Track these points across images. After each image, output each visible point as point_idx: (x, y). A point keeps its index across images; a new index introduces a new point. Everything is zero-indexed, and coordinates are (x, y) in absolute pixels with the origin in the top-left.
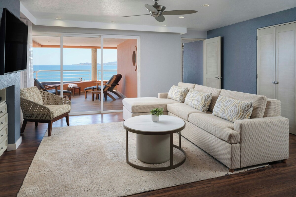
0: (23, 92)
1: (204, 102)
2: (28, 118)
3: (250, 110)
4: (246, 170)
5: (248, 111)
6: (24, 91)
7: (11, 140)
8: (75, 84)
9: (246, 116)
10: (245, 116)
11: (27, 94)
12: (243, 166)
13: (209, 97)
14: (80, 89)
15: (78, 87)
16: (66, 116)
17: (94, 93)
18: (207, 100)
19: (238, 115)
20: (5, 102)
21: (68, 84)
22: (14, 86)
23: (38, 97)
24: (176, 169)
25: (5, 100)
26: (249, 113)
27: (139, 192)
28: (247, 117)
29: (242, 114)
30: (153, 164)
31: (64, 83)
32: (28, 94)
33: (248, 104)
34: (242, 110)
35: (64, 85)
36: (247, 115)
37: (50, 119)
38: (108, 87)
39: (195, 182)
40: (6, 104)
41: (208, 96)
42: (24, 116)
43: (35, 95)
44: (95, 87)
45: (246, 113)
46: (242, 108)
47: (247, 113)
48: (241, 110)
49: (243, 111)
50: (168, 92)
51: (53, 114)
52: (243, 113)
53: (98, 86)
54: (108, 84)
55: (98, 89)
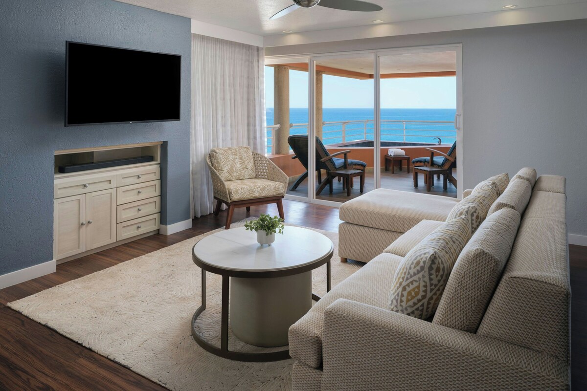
0: (216, 152)
7: (164, 217)
8: (402, 149)
14: (408, 159)
15: (406, 155)
16: (277, 201)
20: (159, 164)
21: (388, 149)
22: (167, 142)
23: (242, 162)
25: (157, 161)
31: (383, 144)
32: (222, 157)
35: (381, 149)
37: (227, 201)
40: (160, 166)
43: (238, 161)
44: (428, 158)
51: (230, 193)
53: (432, 158)
54: (449, 156)
55: (433, 164)
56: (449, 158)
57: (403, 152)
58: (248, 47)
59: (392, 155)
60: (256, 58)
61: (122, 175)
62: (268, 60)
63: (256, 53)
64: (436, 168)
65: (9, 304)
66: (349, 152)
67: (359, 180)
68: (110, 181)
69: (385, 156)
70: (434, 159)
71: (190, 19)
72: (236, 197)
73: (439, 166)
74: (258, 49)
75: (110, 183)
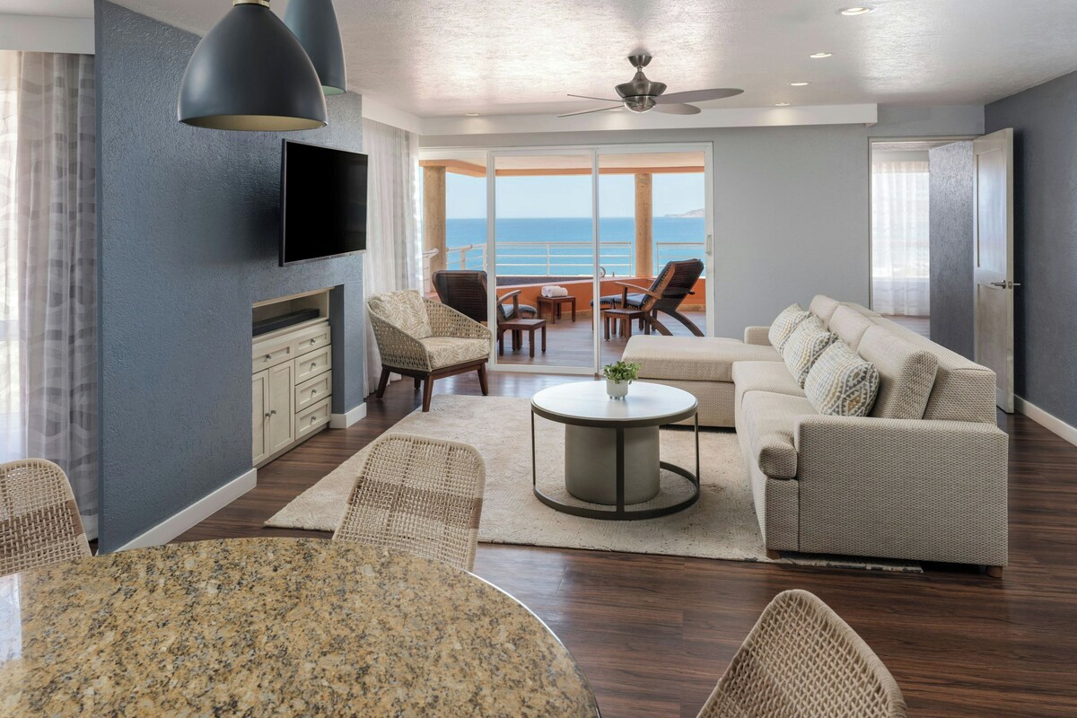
0: (380, 300)
1: (807, 358)
2: (392, 365)
3: (861, 388)
4: (824, 563)
5: (854, 389)
6: (382, 298)
7: (337, 402)
8: (562, 286)
9: (848, 401)
10: (843, 402)
11: (389, 305)
12: (807, 547)
13: (824, 344)
14: (573, 301)
15: (569, 295)
16: (479, 367)
17: (609, 315)
18: (817, 352)
19: (828, 399)
20: (327, 320)
21: (541, 287)
22: (343, 285)
23: (416, 314)
24: (632, 522)
25: (325, 317)
26: (859, 396)
27: (501, 542)
28: (849, 404)
29: (838, 394)
30: (590, 502)
33: (860, 368)
34: (840, 384)
36: (851, 401)
37: (425, 370)
38: (654, 301)
39: (646, 554)
40: (329, 325)
41: (821, 342)
42: (382, 359)
43: (409, 311)
44: (619, 296)
45: (848, 393)
46: (840, 378)
47: (853, 393)
48: (837, 384)
49: (842, 387)
50: (770, 326)
51: (431, 357)
52: (841, 392)
53: (625, 296)
54: (653, 291)
55: (626, 304)
56: (651, 294)
57: (564, 292)
58: (395, 132)
59: (550, 295)
60: (404, 151)
61: (298, 338)
62: (421, 155)
63: (404, 143)
64: (630, 309)
65: (267, 523)
66: (520, 292)
67: (541, 333)
68: (288, 348)
69: (538, 298)
70: (628, 298)
71: (361, 96)
72: (439, 363)
73: (635, 306)
74: (407, 136)
75: (288, 352)
